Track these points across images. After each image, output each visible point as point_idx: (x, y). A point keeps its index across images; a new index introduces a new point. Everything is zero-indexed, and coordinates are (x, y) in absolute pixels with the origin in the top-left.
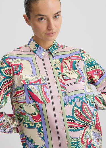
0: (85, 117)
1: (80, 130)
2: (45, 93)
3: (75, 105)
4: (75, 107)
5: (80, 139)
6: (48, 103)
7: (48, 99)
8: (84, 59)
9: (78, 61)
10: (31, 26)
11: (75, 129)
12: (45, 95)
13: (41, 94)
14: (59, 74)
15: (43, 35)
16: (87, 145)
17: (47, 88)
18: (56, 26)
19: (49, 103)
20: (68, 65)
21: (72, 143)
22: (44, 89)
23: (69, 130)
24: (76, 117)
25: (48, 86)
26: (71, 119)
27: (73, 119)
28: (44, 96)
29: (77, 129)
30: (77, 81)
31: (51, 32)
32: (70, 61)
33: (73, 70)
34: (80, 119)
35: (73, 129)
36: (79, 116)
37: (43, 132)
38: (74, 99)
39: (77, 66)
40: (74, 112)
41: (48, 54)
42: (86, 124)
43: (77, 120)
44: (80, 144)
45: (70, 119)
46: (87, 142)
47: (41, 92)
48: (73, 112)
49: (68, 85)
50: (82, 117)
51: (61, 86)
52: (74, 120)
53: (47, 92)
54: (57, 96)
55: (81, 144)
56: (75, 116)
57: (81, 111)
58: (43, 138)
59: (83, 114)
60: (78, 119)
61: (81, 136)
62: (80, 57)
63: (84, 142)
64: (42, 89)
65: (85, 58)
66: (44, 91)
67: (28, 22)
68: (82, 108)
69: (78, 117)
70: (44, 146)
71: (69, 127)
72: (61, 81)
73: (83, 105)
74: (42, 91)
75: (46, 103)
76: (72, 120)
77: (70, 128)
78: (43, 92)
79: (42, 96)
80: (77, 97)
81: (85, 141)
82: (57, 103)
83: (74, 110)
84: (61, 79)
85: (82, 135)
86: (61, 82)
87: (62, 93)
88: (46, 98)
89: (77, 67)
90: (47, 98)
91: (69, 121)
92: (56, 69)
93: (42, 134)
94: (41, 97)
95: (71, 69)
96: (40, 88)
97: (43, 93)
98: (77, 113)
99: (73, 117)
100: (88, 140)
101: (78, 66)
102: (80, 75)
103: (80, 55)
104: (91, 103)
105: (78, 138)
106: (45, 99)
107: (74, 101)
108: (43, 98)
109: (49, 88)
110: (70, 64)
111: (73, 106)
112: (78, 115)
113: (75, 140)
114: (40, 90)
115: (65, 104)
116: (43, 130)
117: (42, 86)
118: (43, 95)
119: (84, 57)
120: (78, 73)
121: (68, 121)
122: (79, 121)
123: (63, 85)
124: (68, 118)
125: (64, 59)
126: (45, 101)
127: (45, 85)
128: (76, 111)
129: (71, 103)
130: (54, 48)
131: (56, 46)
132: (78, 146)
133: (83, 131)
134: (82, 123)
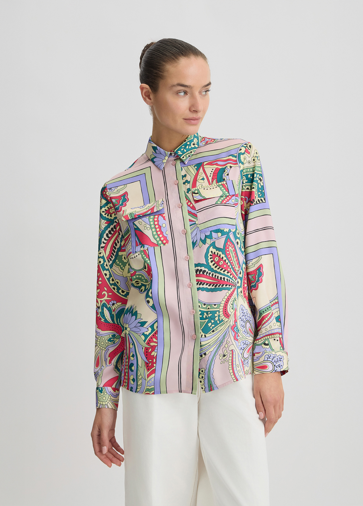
2: (160, 227)
3: (213, 245)
4: (211, 249)
5: (221, 307)
6: (164, 244)
7: (165, 238)
8: (241, 165)
9: (231, 167)
11: (211, 287)
12: (160, 230)
13: (154, 230)
14: (188, 192)
16: (235, 322)
17: (164, 219)
19: (166, 244)
20: (209, 175)
21: (202, 313)
22: (158, 221)
23: (199, 289)
24: (213, 267)
25: (166, 215)
26: (203, 269)
27: (207, 270)
28: (159, 233)
29: (214, 287)
30: (219, 202)
32: (214, 169)
33: (217, 182)
34: (221, 270)
35: (205, 286)
36: (220, 264)
37: (151, 298)
38: (211, 234)
39: (226, 175)
40: (210, 257)
41: (175, 160)
44: (219, 316)
45: (201, 270)
46: (235, 314)
47: (153, 226)
48: (206, 257)
49: (201, 210)
50: (225, 266)
51: (189, 212)
52: (209, 272)
53: (164, 225)
54: (181, 230)
55: (222, 317)
56: (211, 264)
57: (223, 256)
58: (153, 307)
59: (227, 262)
60: (219, 270)
61: (223, 302)
62: (236, 161)
63: (230, 313)
64: (155, 221)
65: (243, 163)
66: (158, 224)
68: (226, 250)
69: (218, 267)
70: (155, 323)
71: (197, 284)
72: (189, 204)
73: (228, 245)
74: (155, 225)
75: (162, 245)
76: (205, 271)
77: (200, 285)
78: (157, 226)
79: (155, 233)
80: (217, 231)
82: (180, 242)
83: (210, 253)
84: (189, 201)
85: (225, 300)
86: (189, 206)
87: (190, 226)
88: (161, 236)
89: (225, 178)
90: (163, 236)
91: (198, 273)
92: (184, 183)
93: (151, 300)
94: (153, 236)
95: (212, 182)
96: (151, 220)
97: (156, 228)
98: (216, 259)
99: (207, 266)
101: (228, 175)
102: (226, 192)
103: (236, 157)
105: (215, 305)
106: (160, 238)
107: (210, 237)
108: (156, 236)
109: (167, 218)
110: (212, 173)
111: (207, 246)
112: (218, 263)
113: (209, 307)
114: (152, 223)
115: (194, 244)
116: (151, 293)
117: (156, 217)
118: (157, 232)
119: (242, 161)
120: (223, 188)
121: (196, 272)
122: (220, 273)
123: (193, 211)
124: (197, 268)
125: (205, 163)
126: (160, 242)
127: (160, 214)
128: (214, 255)
129: (204, 242)
130: (187, 147)
131: (194, 144)
132: (214, 319)
133: (230, 292)
134: (226, 278)
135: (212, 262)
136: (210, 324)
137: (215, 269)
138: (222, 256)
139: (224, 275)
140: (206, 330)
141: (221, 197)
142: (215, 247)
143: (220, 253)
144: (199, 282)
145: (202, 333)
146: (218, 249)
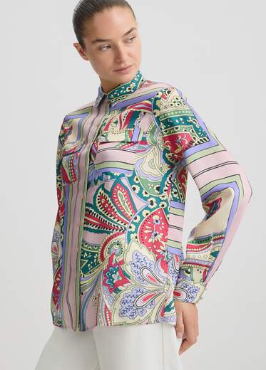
0: (116, 210)
1: (102, 232)
3: (102, 186)
4: (101, 190)
5: (100, 250)
8: (156, 111)
10: (89, 62)
11: (94, 228)
15: (111, 73)
16: (108, 267)
18: (130, 55)
19: (75, 182)
20: (123, 119)
21: (83, 252)
23: (85, 228)
24: (99, 208)
26: (90, 209)
27: (93, 211)
29: (97, 228)
30: (118, 147)
31: (123, 66)
33: (127, 128)
34: (105, 212)
35: (89, 226)
36: (106, 206)
38: (103, 175)
40: (98, 198)
42: (116, 225)
43: (101, 213)
44: (97, 258)
46: (111, 259)
47: (70, 164)
48: (95, 197)
50: (109, 209)
52: (95, 213)
55: (99, 260)
56: (98, 205)
59: (112, 205)
60: (103, 213)
61: (102, 245)
62: (150, 106)
63: (105, 257)
65: (159, 109)
67: (84, 55)
68: (112, 193)
69: (103, 209)
71: (84, 223)
73: (116, 189)
76: (91, 211)
77: (86, 224)
79: (70, 171)
80: (108, 174)
81: (107, 256)
83: (99, 194)
85: (103, 243)
89: (135, 125)
95: (124, 127)
96: (70, 159)
98: (103, 201)
99: (94, 207)
100: (115, 257)
101: (139, 122)
102: (129, 139)
103: (152, 101)
104: (143, 193)
105: (96, 247)
107: (101, 178)
108: (70, 175)
111: (98, 186)
112: (103, 205)
113: (90, 247)
115: (90, 183)
119: (159, 106)
120: (128, 134)
121: (86, 212)
122: (104, 215)
123: (95, 152)
126: (72, 180)
128: (102, 197)
129: (96, 183)
130: (122, 91)
131: (129, 89)
132: (93, 261)
133: (109, 236)
134: (108, 221)
135: (99, 203)
136: (89, 265)
137: (100, 210)
138: (108, 199)
139: (107, 218)
140: (85, 270)
141: (122, 142)
142: (104, 189)
143: (107, 196)
144: (87, 222)
145: (82, 273)
146: (106, 191)
